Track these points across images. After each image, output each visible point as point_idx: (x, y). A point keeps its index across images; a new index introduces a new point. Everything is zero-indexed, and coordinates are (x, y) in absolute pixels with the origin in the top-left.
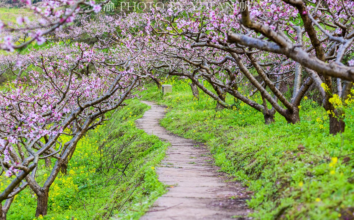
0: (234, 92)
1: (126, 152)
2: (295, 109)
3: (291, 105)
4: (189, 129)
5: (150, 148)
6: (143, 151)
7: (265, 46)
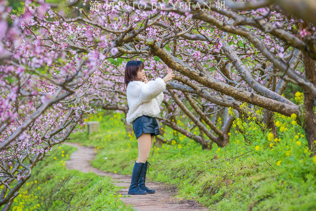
0: (172, 124)
1: (64, 191)
2: (225, 136)
3: (222, 132)
4: (126, 166)
5: (89, 185)
6: (82, 188)
7: (185, 89)
